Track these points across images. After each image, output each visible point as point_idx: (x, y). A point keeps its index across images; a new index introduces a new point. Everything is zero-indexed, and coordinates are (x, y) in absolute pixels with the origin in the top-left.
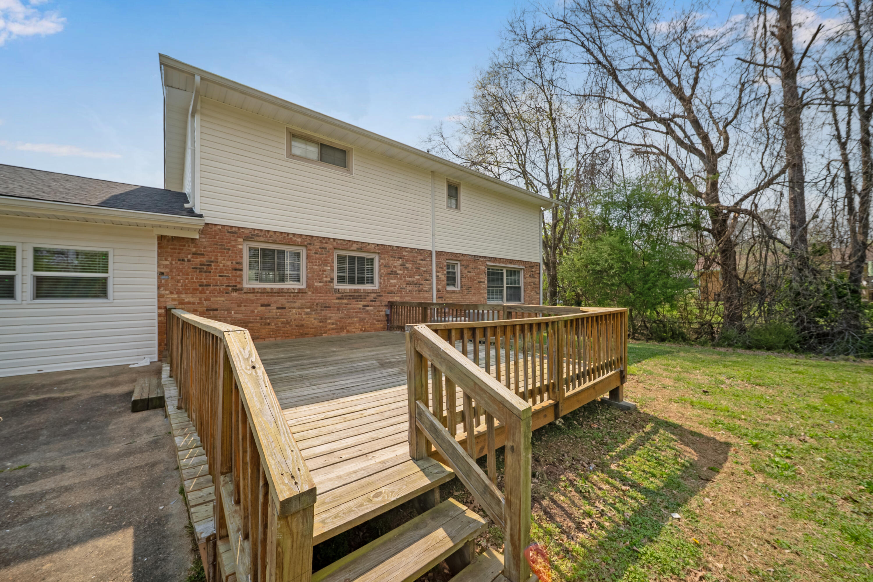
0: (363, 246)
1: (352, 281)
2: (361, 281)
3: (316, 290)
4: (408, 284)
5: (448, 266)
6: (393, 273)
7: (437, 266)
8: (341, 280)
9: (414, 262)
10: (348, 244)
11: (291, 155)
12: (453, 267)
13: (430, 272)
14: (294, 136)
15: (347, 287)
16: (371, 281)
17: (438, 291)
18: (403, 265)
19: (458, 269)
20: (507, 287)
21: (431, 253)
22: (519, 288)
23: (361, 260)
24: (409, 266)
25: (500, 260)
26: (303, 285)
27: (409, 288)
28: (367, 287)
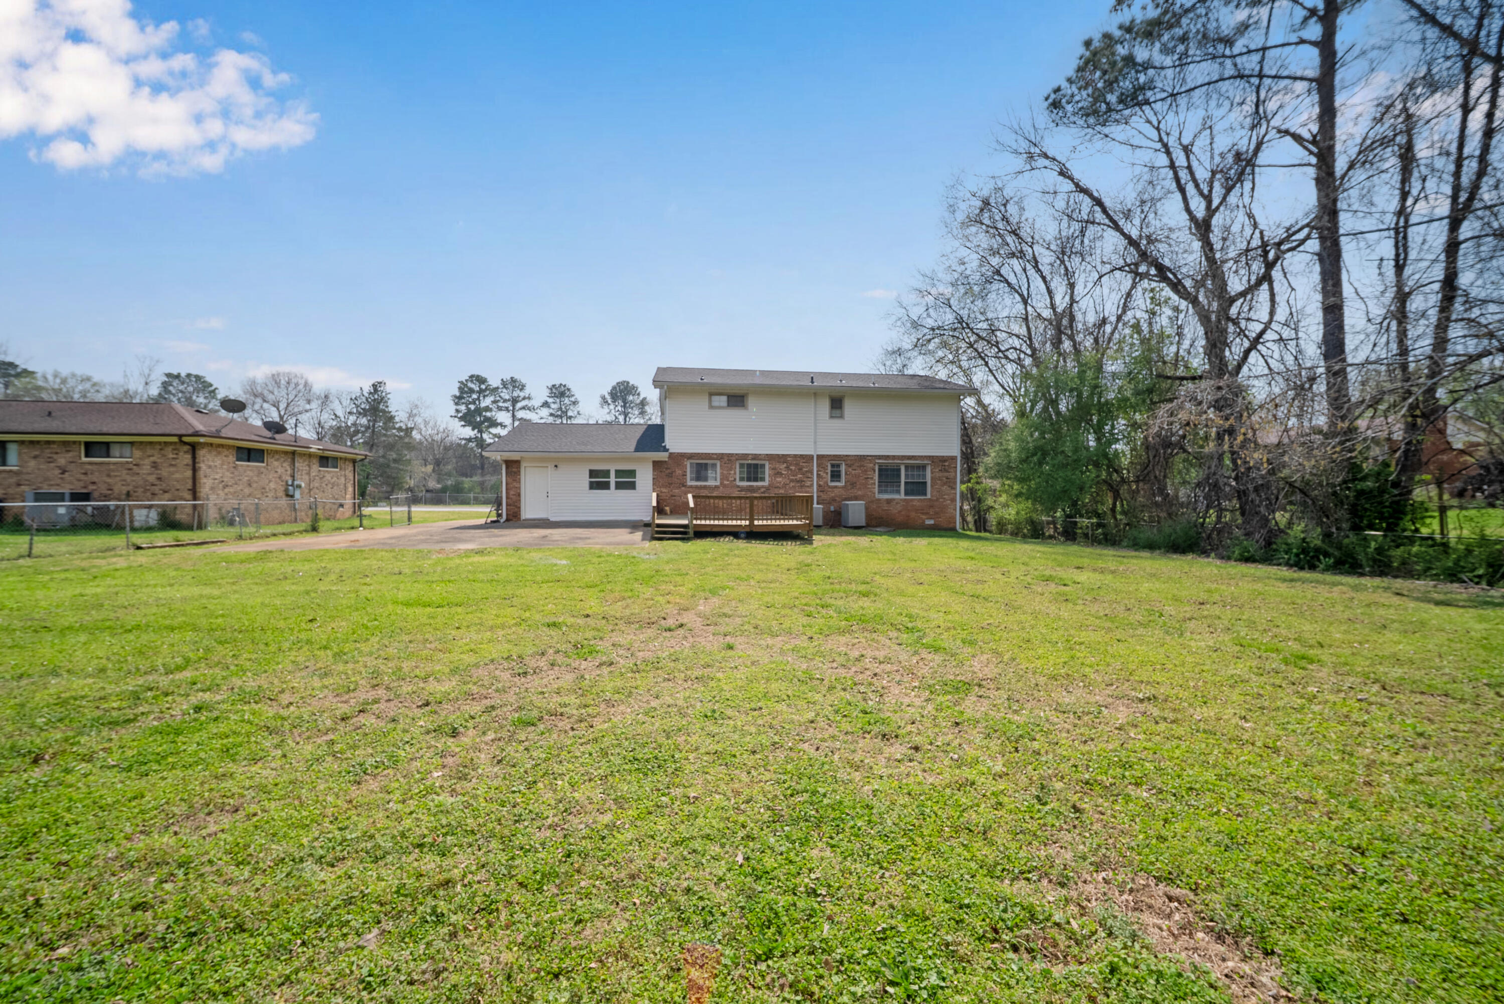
0: (756, 457)
1: (749, 480)
2: (756, 480)
3: (725, 486)
4: (792, 481)
5: (833, 466)
6: (779, 474)
7: (818, 466)
8: (742, 479)
9: (797, 465)
10: (745, 456)
11: (711, 407)
12: (838, 466)
13: (811, 472)
14: (711, 394)
15: (745, 484)
16: (763, 479)
17: (819, 486)
18: (787, 467)
19: (843, 468)
20: (906, 483)
21: (812, 457)
22: (925, 483)
23: (756, 466)
24: (793, 468)
25: (894, 457)
26: (718, 483)
27: (792, 484)
28: (760, 484)
